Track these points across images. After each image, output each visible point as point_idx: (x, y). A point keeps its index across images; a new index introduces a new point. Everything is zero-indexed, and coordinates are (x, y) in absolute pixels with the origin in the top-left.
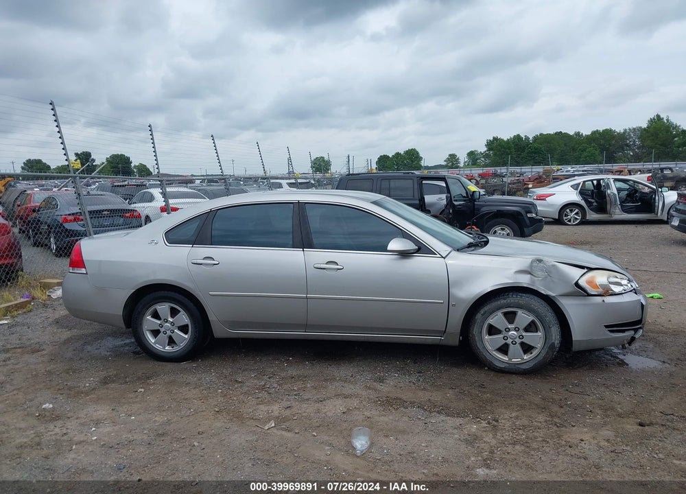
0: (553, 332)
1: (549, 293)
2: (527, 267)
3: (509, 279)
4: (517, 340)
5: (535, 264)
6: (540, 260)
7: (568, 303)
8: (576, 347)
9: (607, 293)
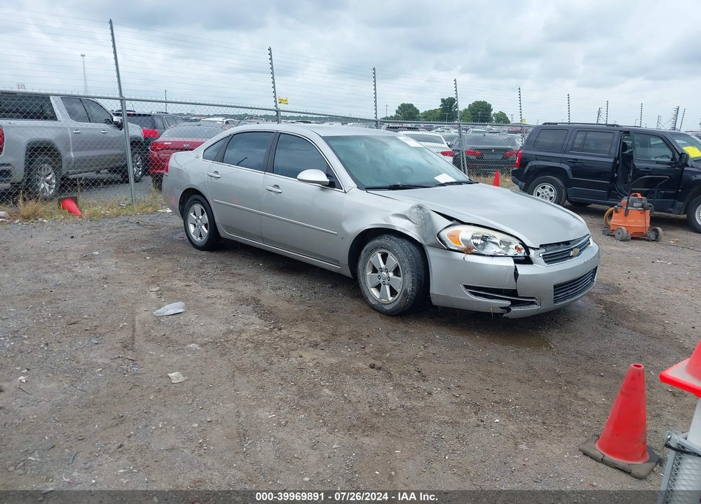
0: (407, 279)
1: (423, 242)
2: (406, 212)
3: (385, 220)
4: (386, 281)
5: (415, 210)
6: (420, 207)
7: (433, 254)
8: (435, 301)
9: (468, 251)
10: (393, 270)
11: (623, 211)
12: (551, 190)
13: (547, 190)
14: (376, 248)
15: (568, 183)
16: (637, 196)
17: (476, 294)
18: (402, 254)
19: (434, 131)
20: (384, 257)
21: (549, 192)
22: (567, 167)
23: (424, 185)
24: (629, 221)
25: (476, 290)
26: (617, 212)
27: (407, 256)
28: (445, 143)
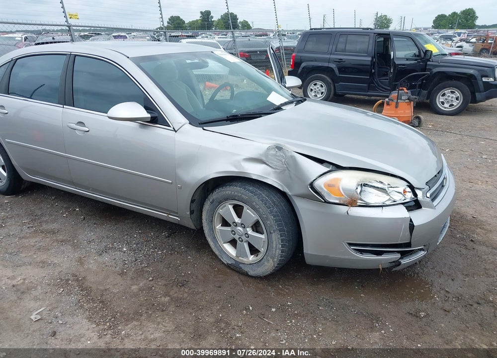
0: (274, 239)
1: (286, 190)
2: (261, 155)
3: (236, 167)
4: (244, 238)
5: (273, 152)
6: (279, 148)
7: (303, 208)
8: (308, 261)
9: (352, 203)
10: (251, 225)
11: (394, 104)
12: (322, 86)
13: (318, 86)
14: (226, 199)
15: (335, 80)
16: (403, 90)
17: (361, 252)
18: (263, 209)
19: (200, 37)
20: (238, 210)
21: (320, 88)
22: (333, 66)
23: (264, 112)
24: (399, 112)
25: (362, 248)
26: (388, 104)
27: (271, 212)
28: (221, 47)
